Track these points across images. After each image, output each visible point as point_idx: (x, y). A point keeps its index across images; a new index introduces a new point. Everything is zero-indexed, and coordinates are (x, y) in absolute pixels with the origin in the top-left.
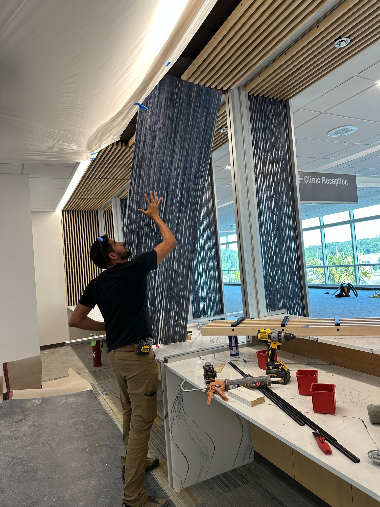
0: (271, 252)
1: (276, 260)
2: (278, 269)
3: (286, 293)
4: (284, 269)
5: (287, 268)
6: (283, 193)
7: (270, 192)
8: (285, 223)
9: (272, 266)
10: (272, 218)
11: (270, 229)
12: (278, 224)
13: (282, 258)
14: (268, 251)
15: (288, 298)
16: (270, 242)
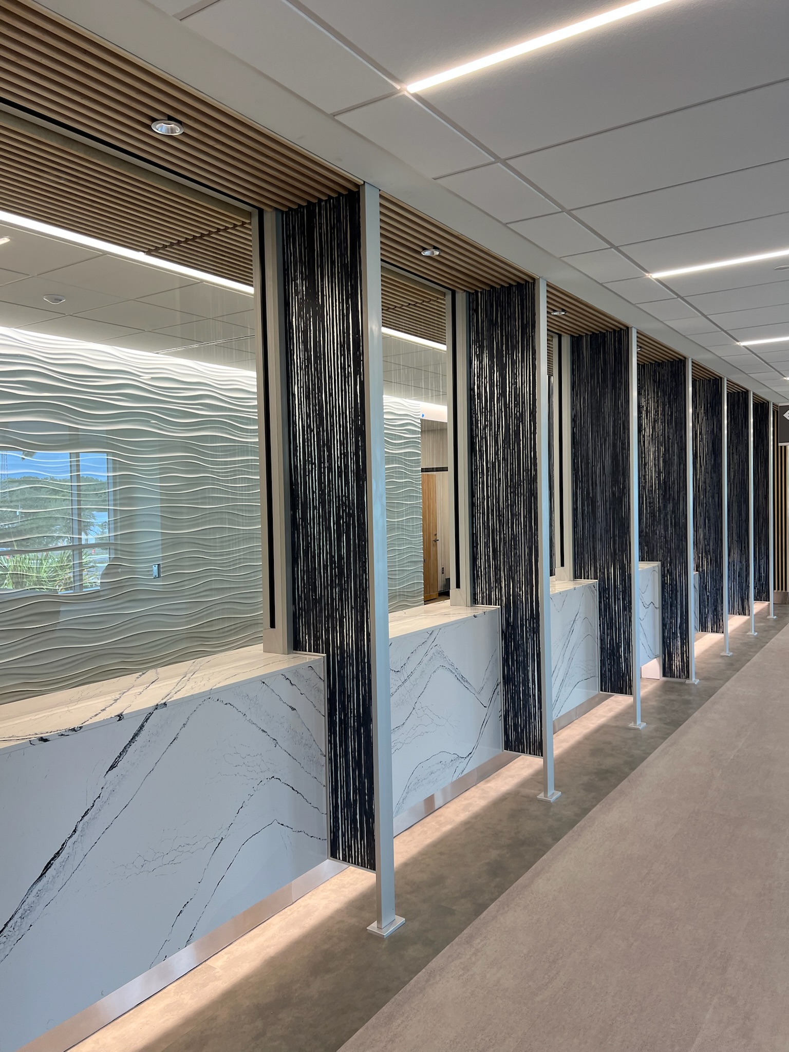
0: (654, 509)
1: (659, 516)
2: (660, 524)
3: (668, 548)
4: (667, 526)
5: (671, 524)
6: (674, 452)
7: (658, 453)
8: (674, 481)
9: (654, 521)
10: (659, 477)
11: (655, 487)
12: (665, 482)
13: (666, 515)
14: (650, 507)
15: (669, 551)
16: (653, 498)
